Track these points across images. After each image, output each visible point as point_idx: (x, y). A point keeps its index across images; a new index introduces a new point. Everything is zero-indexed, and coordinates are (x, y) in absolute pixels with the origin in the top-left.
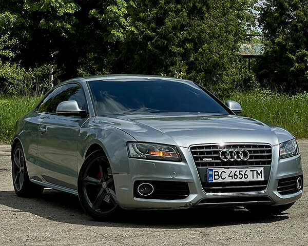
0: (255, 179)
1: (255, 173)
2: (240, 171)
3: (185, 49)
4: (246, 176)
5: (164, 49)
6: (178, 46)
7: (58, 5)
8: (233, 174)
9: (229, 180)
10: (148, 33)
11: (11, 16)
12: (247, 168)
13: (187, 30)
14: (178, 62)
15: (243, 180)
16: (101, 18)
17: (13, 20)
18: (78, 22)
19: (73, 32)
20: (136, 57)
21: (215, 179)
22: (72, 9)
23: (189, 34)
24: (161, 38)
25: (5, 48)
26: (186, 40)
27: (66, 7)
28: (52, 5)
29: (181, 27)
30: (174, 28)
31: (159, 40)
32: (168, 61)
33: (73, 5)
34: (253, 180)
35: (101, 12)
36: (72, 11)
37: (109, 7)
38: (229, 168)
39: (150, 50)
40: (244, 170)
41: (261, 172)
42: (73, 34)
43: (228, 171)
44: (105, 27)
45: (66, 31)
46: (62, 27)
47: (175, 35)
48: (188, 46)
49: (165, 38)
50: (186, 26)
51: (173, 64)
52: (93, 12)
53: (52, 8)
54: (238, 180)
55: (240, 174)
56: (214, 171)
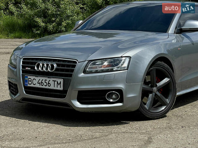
1: (56, 83)
2: (45, 80)
15: (47, 87)
21: (29, 84)
40: (48, 79)
41: (60, 83)
54: (44, 87)
55: (45, 82)
56: (29, 77)
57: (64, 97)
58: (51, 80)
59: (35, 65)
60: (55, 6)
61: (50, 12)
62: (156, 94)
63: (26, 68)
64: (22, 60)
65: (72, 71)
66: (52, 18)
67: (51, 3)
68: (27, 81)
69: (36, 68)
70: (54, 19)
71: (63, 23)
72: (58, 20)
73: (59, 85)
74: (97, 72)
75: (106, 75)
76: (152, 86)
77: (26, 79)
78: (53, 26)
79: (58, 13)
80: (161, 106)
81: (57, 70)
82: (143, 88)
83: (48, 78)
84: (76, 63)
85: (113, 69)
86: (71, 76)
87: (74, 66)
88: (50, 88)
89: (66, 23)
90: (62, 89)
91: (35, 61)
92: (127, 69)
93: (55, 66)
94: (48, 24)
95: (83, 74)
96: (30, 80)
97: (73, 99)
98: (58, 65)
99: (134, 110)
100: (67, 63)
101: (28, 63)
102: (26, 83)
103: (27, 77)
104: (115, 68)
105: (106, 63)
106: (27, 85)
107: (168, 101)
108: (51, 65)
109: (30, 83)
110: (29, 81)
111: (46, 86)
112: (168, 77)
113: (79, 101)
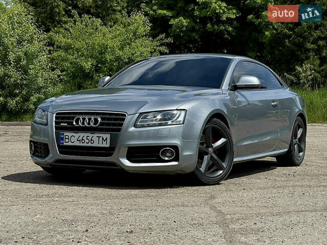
0: (100, 145)
1: (101, 139)
2: (87, 136)
3: (319, 46)
4: (92, 142)
5: (300, 46)
6: (313, 43)
7: (222, 12)
8: (81, 138)
9: (77, 144)
10: (286, 32)
11: (184, 21)
12: (94, 133)
13: (320, 30)
14: (312, 57)
15: (90, 145)
16: (257, 22)
17: (185, 24)
18: (239, 25)
19: (234, 34)
20: (276, 52)
21: (65, 142)
22: (233, 14)
23: (322, 32)
24: (298, 36)
25: (162, 45)
26: (320, 38)
27: (229, 13)
28: (217, 11)
29: (315, 27)
30: (309, 28)
31: (296, 38)
32: (303, 56)
33: (235, 11)
34: (99, 146)
35: (258, 17)
36: (233, 17)
37: (264, 13)
38: (77, 133)
39: (288, 46)
40: (91, 135)
41: (106, 139)
42: (235, 35)
43: (77, 135)
44: (261, 30)
45: (229, 33)
46: (225, 30)
47: (310, 33)
48: (321, 43)
49: (301, 36)
50: (320, 26)
51: (308, 58)
52: (250, 17)
53: (217, 13)
54: (85, 144)
55: (87, 139)
56: (65, 134)
57: (111, 155)
58: (95, 136)
59: (73, 120)
60: (20, 71)
61: (12, 80)
62: (211, 156)
63: (61, 124)
64: (55, 115)
65: (121, 125)
66: (15, 90)
67: (14, 67)
68: (62, 139)
69: (74, 123)
70: (18, 92)
71: (32, 98)
72: (24, 92)
73: (105, 141)
74: (149, 126)
75: (160, 129)
76: (208, 147)
77: (62, 136)
78: (16, 101)
79: (25, 82)
80: (217, 170)
81: (101, 124)
82: (199, 147)
83: (91, 133)
84: (125, 115)
85: (167, 123)
86: (119, 130)
87: (123, 120)
88: (93, 145)
89: (36, 98)
90: (108, 145)
91: (72, 116)
92: (183, 123)
93: (99, 119)
94: (9, 99)
95: (133, 128)
96: (67, 137)
97: (122, 157)
98: (103, 119)
99: (189, 171)
100: (114, 117)
101: (63, 118)
102: (62, 142)
103: (63, 134)
104: (170, 122)
105: (159, 117)
106: (63, 143)
107: (224, 165)
108: (94, 119)
109: (67, 140)
110: (65, 138)
111: (88, 143)
112: (225, 138)
113: (128, 159)
